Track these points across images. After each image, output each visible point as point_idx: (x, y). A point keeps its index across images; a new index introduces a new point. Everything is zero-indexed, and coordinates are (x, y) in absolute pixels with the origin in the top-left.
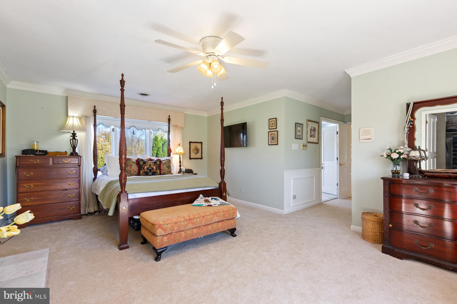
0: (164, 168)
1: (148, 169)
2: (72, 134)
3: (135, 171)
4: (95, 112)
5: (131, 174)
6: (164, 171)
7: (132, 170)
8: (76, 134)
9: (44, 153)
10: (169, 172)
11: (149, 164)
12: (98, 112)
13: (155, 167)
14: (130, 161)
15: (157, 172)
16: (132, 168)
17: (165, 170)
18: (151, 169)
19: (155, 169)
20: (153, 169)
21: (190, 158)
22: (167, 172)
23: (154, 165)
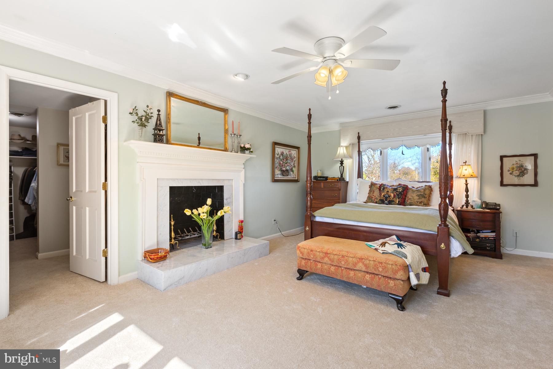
0: (413, 197)
1: (384, 196)
2: (341, 161)
3: (376, 198)
4: (359, 138)
5: (372, 200)
6: (411, 200)
7: (374, 197)
8: (343, 161)
9: (324, 179)
10: (419, 203)
11: (387, 190)
12: (361, 138)
13: (392, 195)
14: (374, 186)
15: (394, 201)
16: (374, 194)
17: (413, 200)
18: (387, 196)
19: (393, 197)
20: (390, 196)
21: (502, 184)
22: (416, 202)
23: (393, 193)
